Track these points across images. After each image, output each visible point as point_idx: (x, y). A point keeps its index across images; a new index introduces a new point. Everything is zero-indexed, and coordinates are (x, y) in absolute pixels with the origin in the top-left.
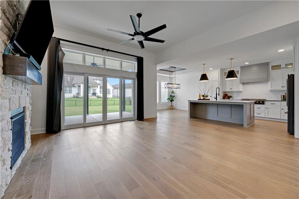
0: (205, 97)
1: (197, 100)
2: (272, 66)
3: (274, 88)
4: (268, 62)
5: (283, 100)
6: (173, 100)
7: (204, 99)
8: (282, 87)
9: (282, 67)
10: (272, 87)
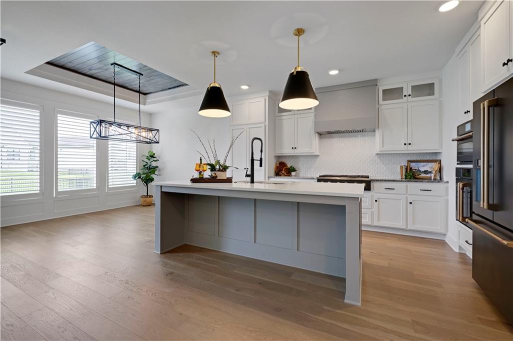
0: (219, 170)
1: (189, 183)
2: (384, 91)
3: (388, 148)
4: (376, 78)
5: (406, 178)
6: (152, 180)
7: (213, 180)
8: (405, 144)
9: (404, 94)
10: (383, 146)
